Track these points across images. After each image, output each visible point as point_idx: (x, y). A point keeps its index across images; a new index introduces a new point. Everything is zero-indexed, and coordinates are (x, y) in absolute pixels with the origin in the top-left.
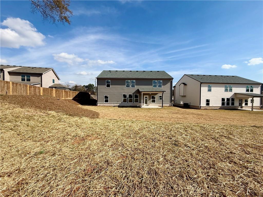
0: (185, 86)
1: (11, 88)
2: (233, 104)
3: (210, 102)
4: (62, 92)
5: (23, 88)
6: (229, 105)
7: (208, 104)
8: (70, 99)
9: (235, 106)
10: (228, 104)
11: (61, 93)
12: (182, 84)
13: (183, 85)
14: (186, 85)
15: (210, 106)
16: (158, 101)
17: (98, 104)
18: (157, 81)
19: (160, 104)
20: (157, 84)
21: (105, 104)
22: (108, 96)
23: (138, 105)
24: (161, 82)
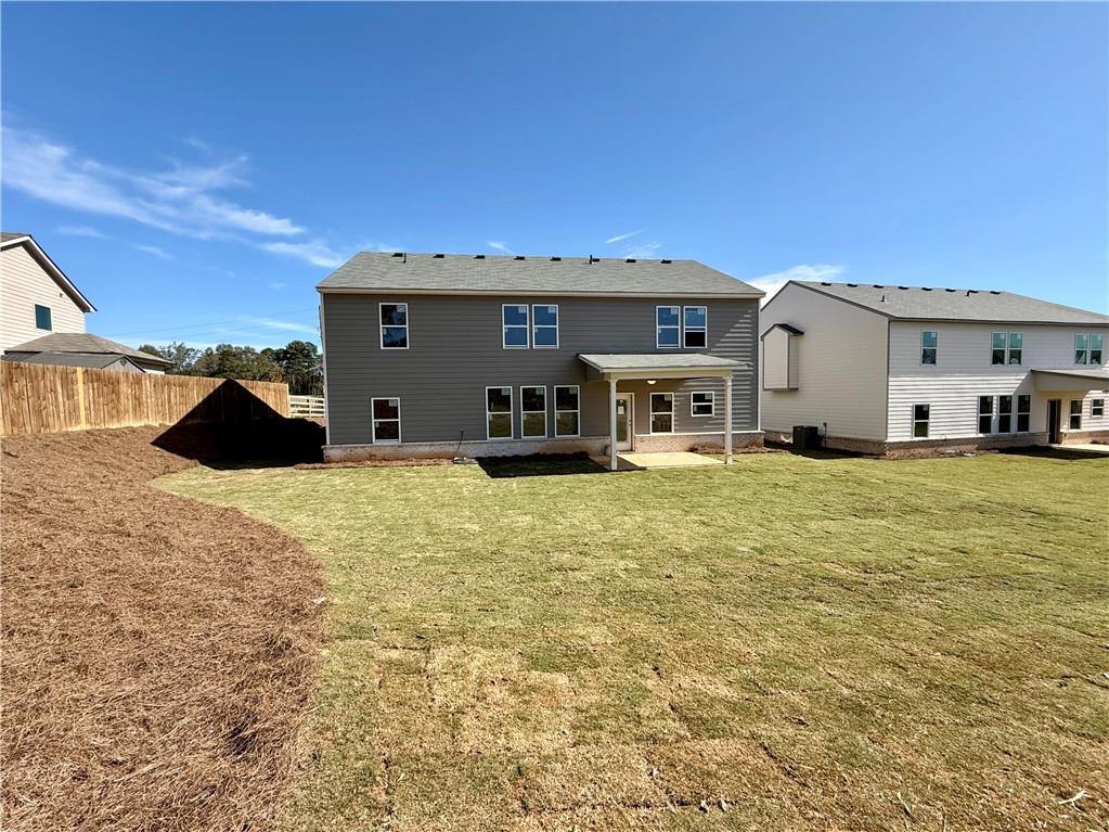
0: (793, 339)
2: (1024, 423)
3: (931, 420)
4: (68, 382)
6: (1009, 431)
7: (921, 429)
8: (136, 424)
9: (1034, 434)
10: (1004, 424)
11: (54, 391)
12: (776, 328)
13: (785, 334)
14: (802, 333)
15: (931, 438)
16: (686, 424)
17: (331, 451)
18: (682, 312)
19: (697, 441)
20: (682, 327)
21: (380, 453)
22: (395, 401)
23: (578, 447)
24: (699, 313)
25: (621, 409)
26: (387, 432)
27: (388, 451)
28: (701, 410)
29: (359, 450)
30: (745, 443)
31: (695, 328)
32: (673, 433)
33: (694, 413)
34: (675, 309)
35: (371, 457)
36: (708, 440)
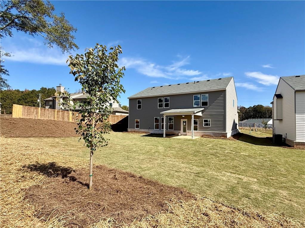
0: (279, 100)
1: (39, 113)
5: (51, 112)
14: (282, 98)
16: (202, 128)
17: (129, 130)
18: (201, 96)
19: (204, 134)
20: (201, 100)
21: (136, 131)
22: (139, 120)
23: (173, 133)
24: (206, 96)
25: (185, 124)
26: (137, 127)
27: (137, 130)
28: (207, 125)
29: (133, 130)
30: (220, 135)
31: (205, 101)
32: (198, 131)
33: (204, 125)
34: (199, 96)
35: (134, 132)
36: (208, 134)
